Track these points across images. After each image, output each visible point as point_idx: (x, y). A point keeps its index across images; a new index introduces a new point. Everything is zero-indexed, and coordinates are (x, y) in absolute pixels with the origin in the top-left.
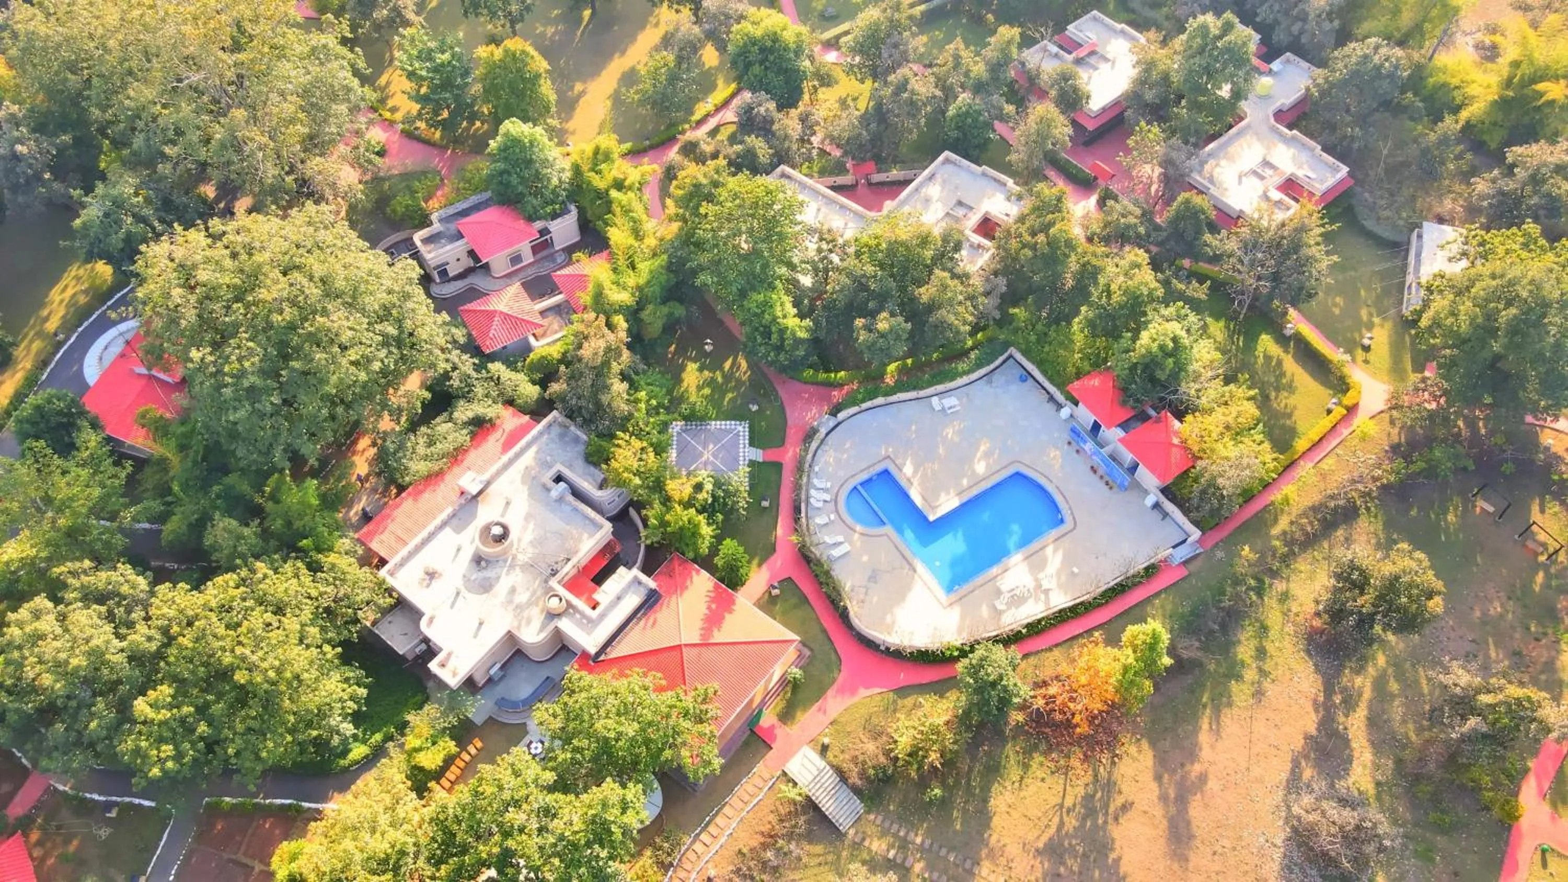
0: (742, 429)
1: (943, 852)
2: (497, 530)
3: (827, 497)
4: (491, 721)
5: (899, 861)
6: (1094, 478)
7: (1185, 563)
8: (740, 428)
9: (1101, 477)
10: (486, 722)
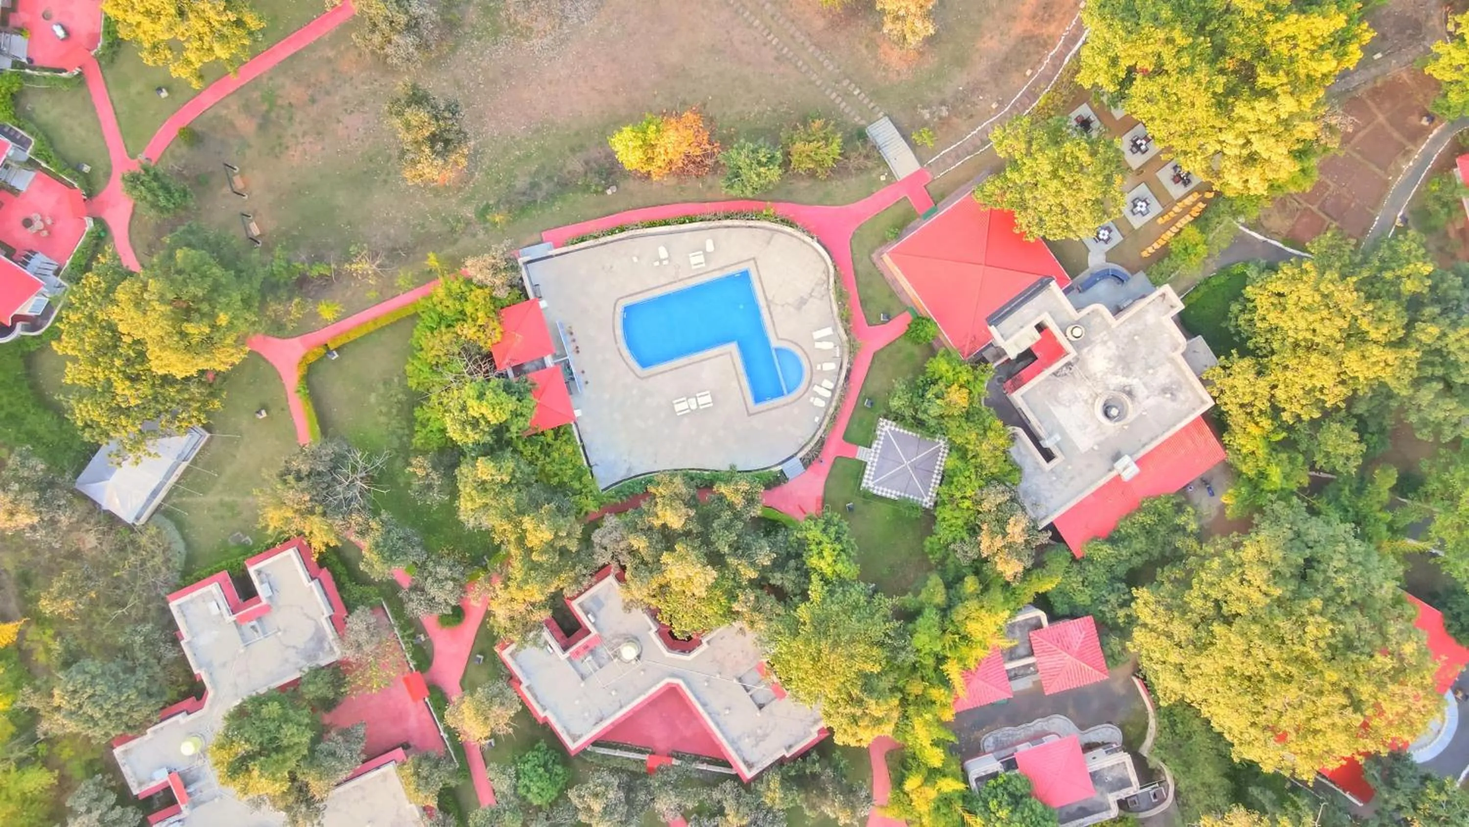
0: (868, 482)
1: (818, 83)
2: (1114, 412)
3: (816, 388)
4: (1134, 272)
5: (853, 85)
6: (579, 343)
7: (541, 242)
8: (871, 484)
9: (574, 341)
10: (1136, 272)
